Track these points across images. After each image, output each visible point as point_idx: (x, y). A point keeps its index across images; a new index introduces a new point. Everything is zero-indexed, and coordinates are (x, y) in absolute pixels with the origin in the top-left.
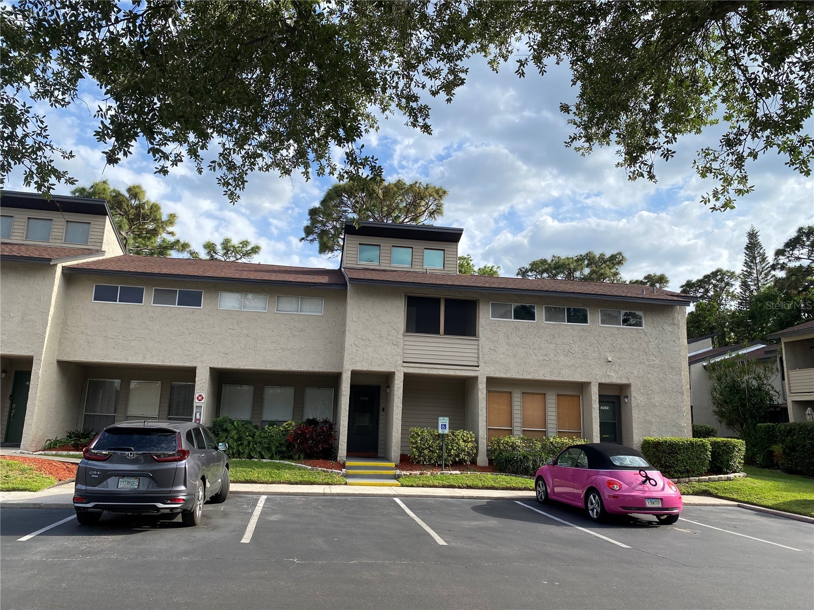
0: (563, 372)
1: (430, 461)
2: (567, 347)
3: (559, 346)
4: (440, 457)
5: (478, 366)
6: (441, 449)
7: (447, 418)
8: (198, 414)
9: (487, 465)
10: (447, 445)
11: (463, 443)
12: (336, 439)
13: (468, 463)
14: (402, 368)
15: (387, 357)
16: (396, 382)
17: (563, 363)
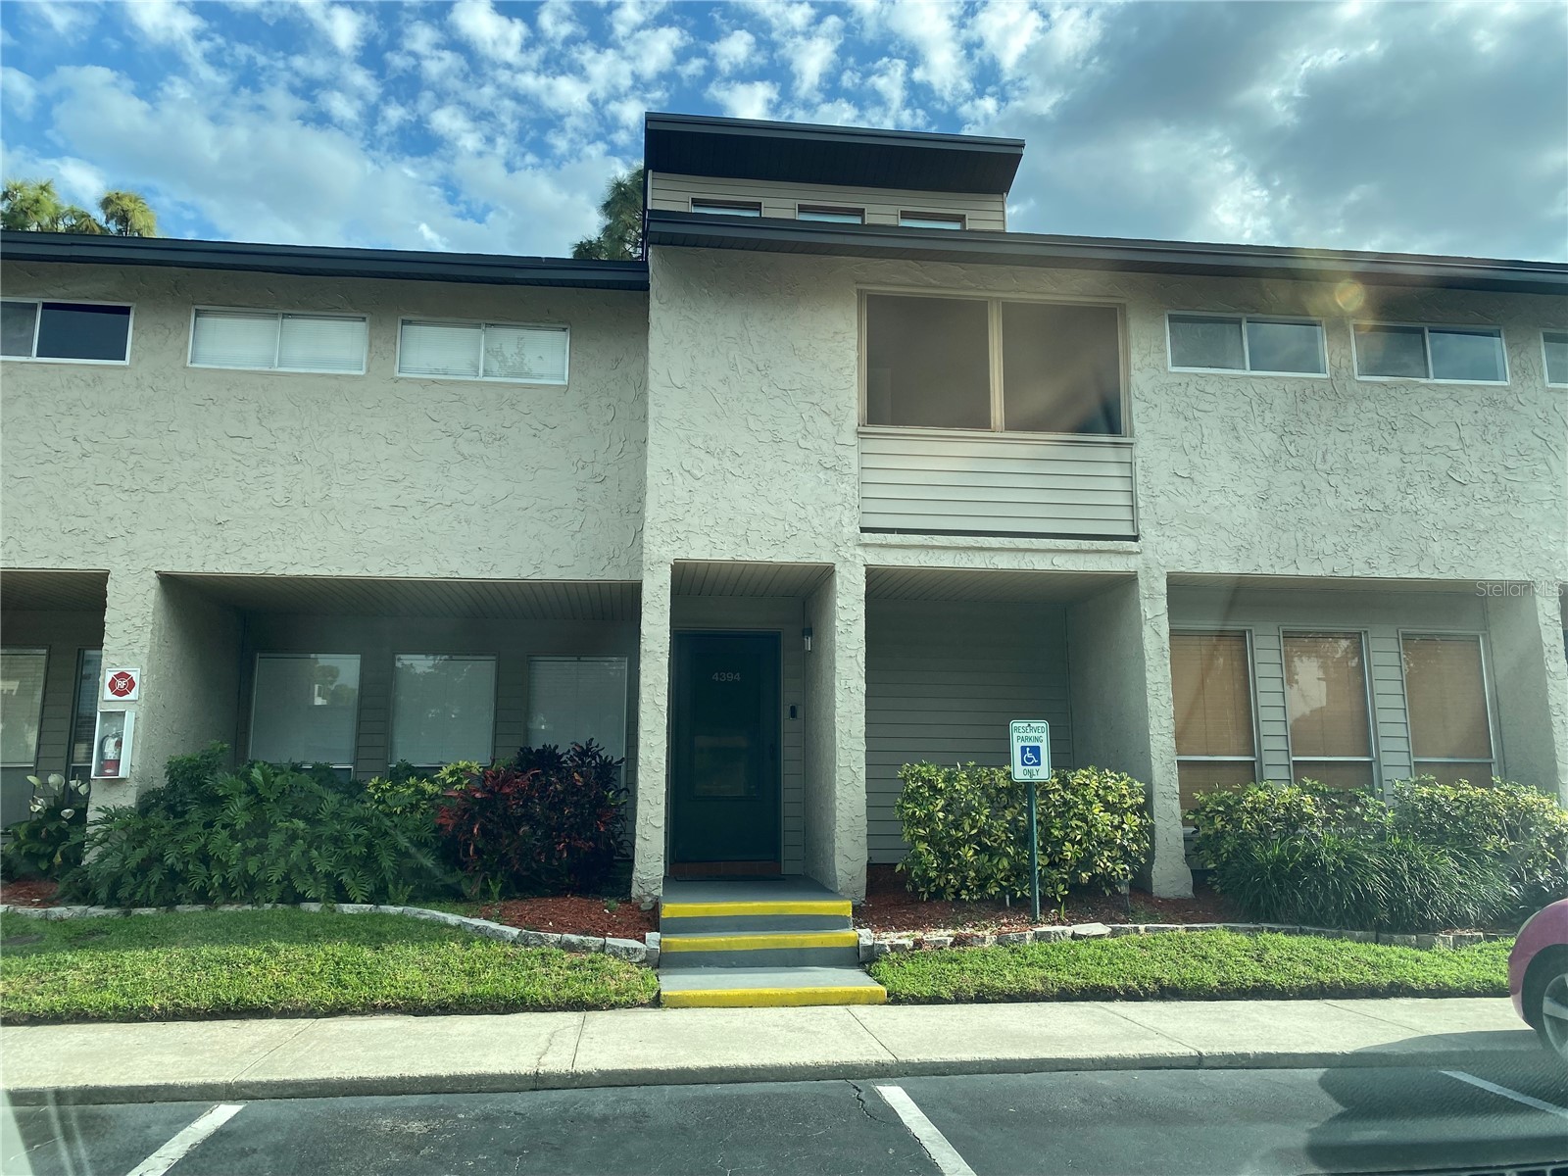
0: (1436, 548)
1: (982, 887)
2: (1442, 464)
3: (1415, 458)
4: (1020, 872)
5: (1135, 539)
6: (1024, 840)
7: (1043, 725)
8: (110, 744)
9: (1190, 893)
10: (1046, 826)
11: (1107, 816)
12: (624, 817)
13: (1123, 889)
14: (859, 551)
15: (802, 513)
16: (839, 602)
17: (1431, 518)
